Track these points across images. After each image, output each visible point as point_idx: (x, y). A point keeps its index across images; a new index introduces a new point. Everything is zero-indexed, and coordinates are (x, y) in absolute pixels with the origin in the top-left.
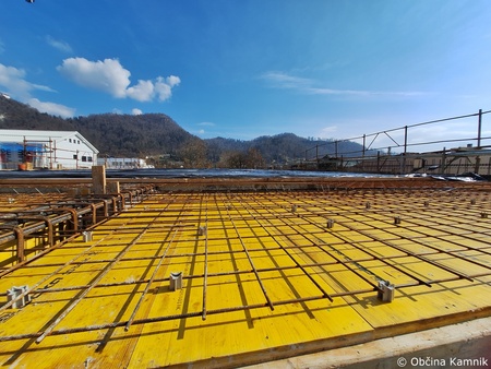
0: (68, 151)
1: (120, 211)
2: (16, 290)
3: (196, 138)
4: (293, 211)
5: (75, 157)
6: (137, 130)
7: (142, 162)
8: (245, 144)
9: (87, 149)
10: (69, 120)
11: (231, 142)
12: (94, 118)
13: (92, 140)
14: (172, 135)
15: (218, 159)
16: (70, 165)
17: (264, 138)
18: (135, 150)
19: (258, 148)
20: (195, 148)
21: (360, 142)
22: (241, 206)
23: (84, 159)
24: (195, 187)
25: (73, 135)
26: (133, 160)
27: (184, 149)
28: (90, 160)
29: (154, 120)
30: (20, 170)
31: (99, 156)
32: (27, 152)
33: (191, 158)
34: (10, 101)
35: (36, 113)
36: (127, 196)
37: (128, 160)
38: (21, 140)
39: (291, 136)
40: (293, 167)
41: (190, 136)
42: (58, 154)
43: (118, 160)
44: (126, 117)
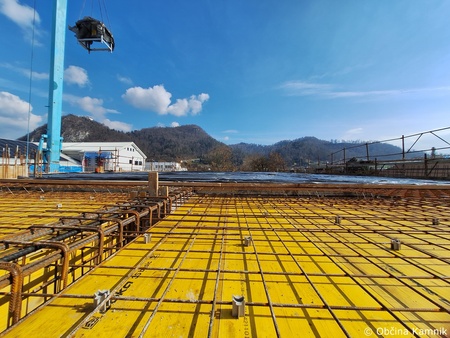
0: (127, 158)
1: (169, 213)
2: (100, 294)
3: (222, 144)
4: (337, 222)
5: (131, 162)
6: (174, 139)
7: (178, 165)
8: (267, 148)
9: (139, 156)
10: (128, 134)
11: (253, 146)
12: (144, 131)
13: (142, 148)
14: (201, 142)
15: (241, 163)
16: (127, 167)
17: (285, 143)
18: (172, 156)
19: (278, 151)
20: (222, 152)
21: (398, 144)
22: (279, 214)
23: (136, 163)
24: (228, 192)
25: (130, 145)
26: (171, 164)
27: (211, 154)
28: (141, 164)
29: (188, 130)
30: (96, 172)
31: (147, 161)
32: (100, 159)
33: (218, 162)
34: (92, 122)
35: (107, 129)
36: (173, 198)
37: (168, 164)
38: (97, 150)
39: (313, 140)
40: (318, 171)
41: (218, 143)
42: (120, 160)
43: (161, 164)
44: (167, 129)
